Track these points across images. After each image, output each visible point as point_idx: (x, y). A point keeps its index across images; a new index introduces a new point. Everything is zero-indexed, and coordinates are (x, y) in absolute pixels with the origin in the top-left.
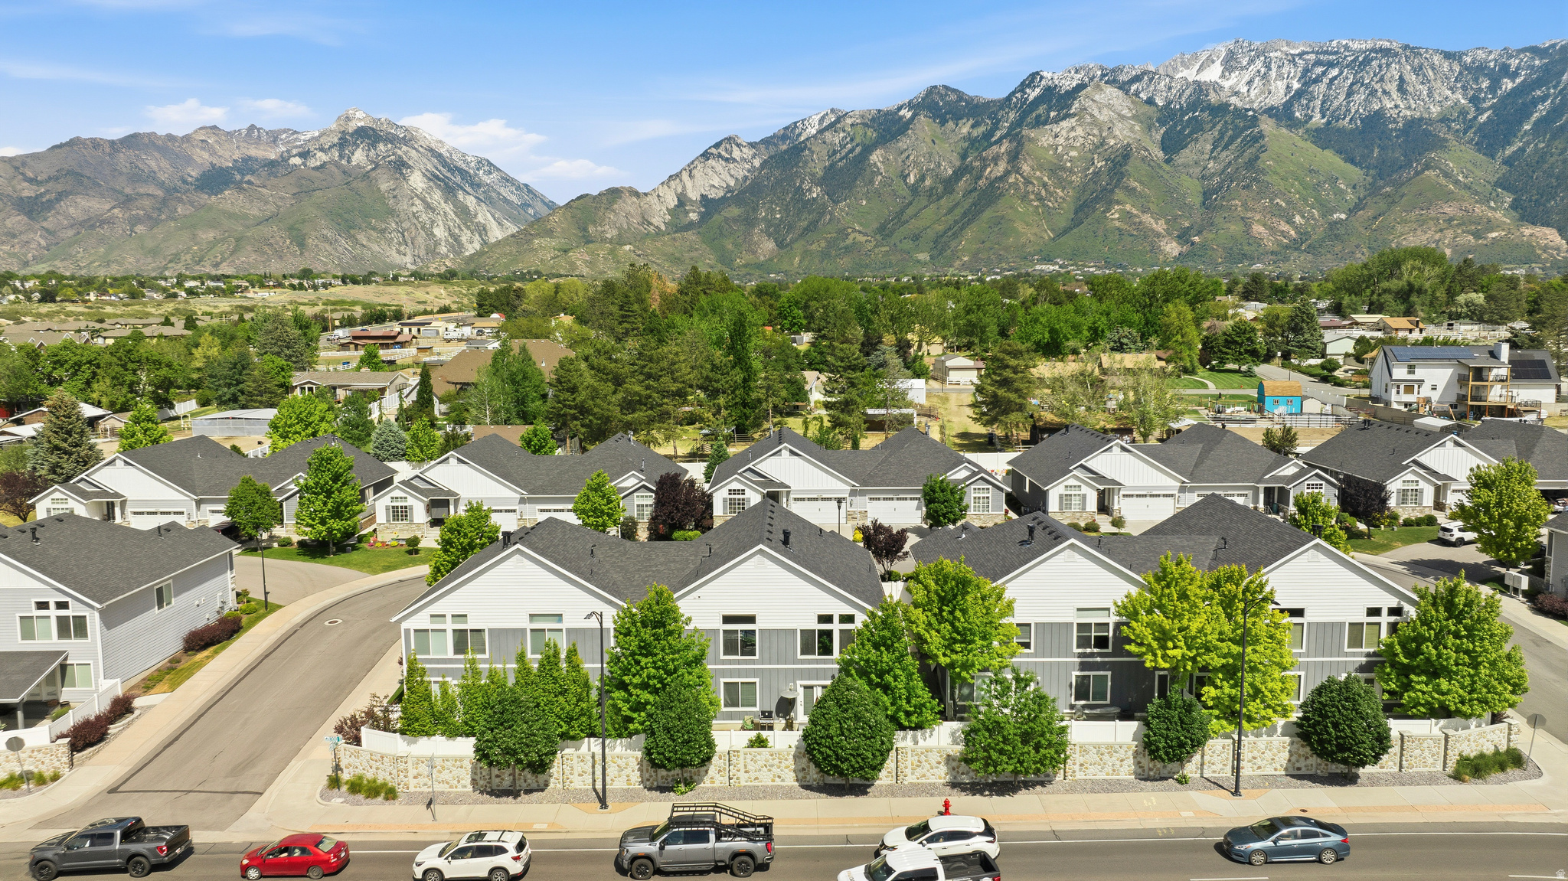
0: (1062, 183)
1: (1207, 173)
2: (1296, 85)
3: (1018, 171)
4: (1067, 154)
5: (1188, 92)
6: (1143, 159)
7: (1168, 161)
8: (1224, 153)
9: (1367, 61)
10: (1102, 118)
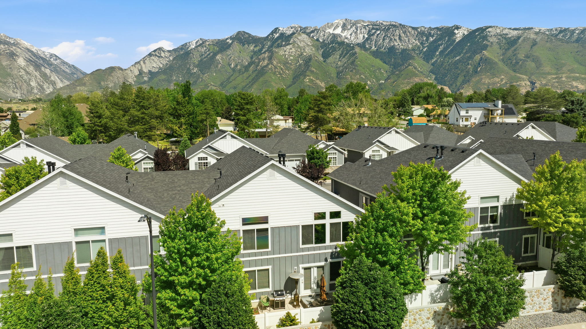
0: (288, 68)
1: (338, 66)
2: (366, 36)
3: (272, 64)
4: (289, 58)
5: (330, 37)
6: (316, 60)
7: (325, 61)
8: (344, 59)
9: (389, 29)
10: (301, 45)
